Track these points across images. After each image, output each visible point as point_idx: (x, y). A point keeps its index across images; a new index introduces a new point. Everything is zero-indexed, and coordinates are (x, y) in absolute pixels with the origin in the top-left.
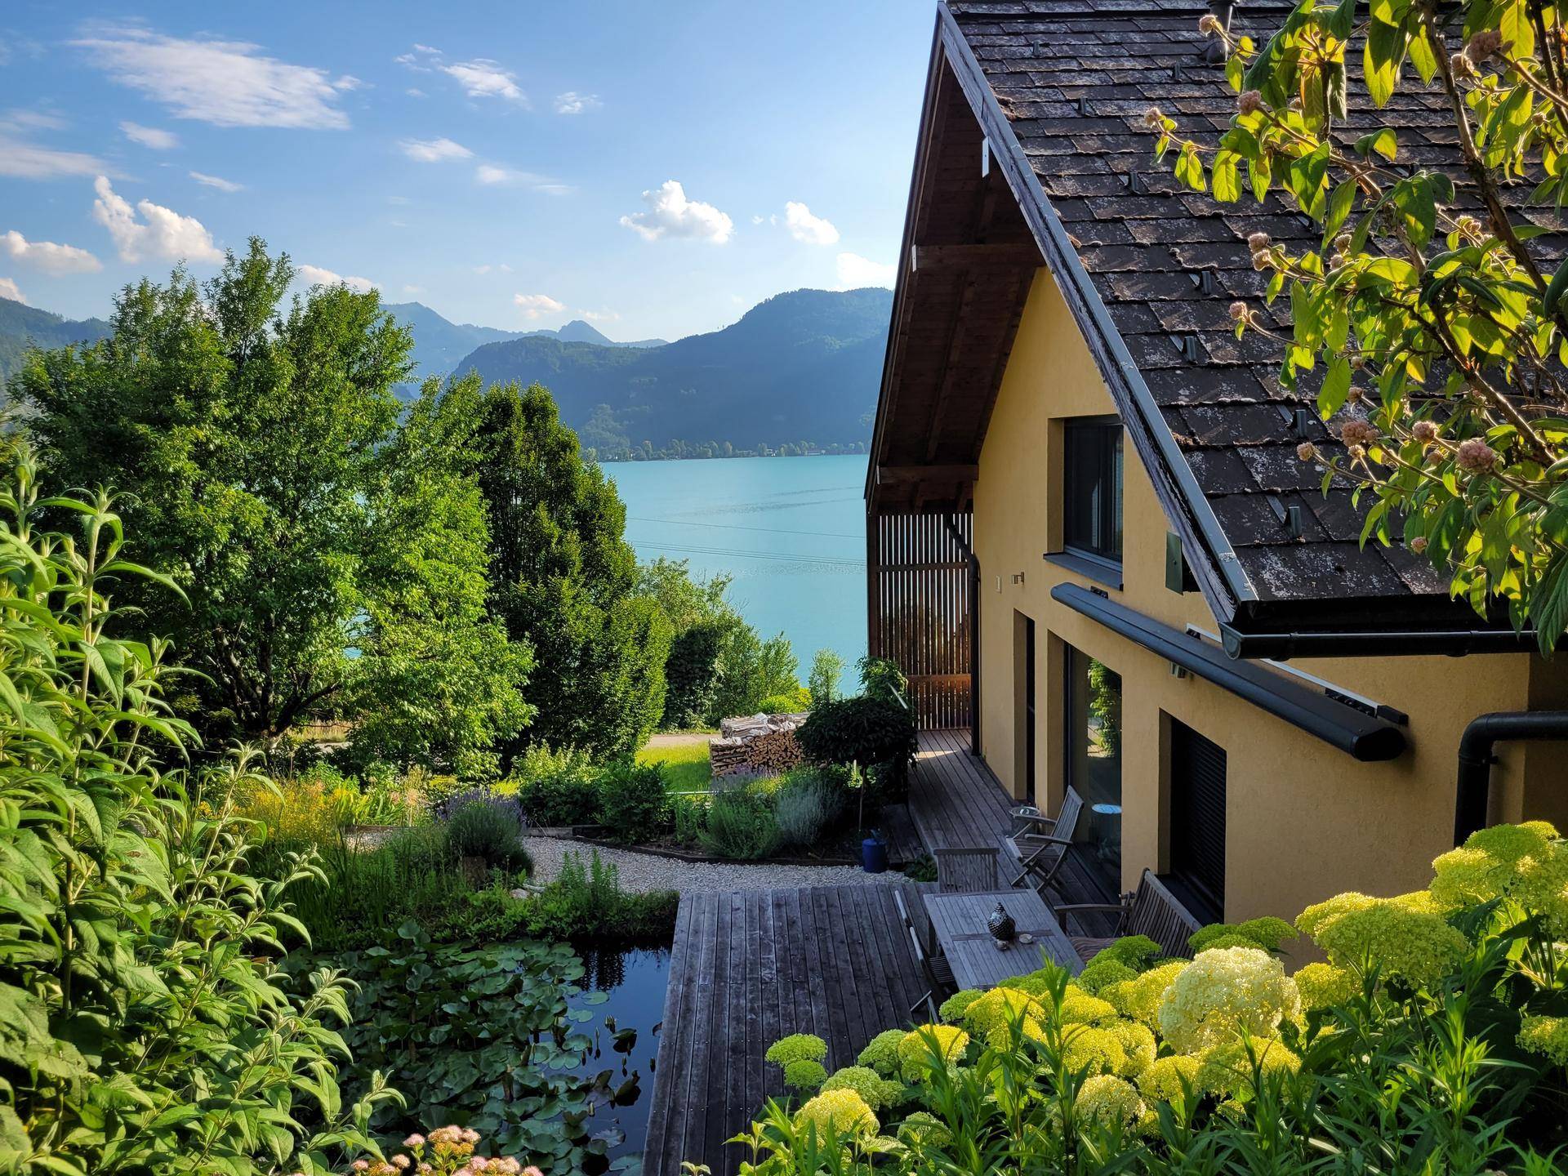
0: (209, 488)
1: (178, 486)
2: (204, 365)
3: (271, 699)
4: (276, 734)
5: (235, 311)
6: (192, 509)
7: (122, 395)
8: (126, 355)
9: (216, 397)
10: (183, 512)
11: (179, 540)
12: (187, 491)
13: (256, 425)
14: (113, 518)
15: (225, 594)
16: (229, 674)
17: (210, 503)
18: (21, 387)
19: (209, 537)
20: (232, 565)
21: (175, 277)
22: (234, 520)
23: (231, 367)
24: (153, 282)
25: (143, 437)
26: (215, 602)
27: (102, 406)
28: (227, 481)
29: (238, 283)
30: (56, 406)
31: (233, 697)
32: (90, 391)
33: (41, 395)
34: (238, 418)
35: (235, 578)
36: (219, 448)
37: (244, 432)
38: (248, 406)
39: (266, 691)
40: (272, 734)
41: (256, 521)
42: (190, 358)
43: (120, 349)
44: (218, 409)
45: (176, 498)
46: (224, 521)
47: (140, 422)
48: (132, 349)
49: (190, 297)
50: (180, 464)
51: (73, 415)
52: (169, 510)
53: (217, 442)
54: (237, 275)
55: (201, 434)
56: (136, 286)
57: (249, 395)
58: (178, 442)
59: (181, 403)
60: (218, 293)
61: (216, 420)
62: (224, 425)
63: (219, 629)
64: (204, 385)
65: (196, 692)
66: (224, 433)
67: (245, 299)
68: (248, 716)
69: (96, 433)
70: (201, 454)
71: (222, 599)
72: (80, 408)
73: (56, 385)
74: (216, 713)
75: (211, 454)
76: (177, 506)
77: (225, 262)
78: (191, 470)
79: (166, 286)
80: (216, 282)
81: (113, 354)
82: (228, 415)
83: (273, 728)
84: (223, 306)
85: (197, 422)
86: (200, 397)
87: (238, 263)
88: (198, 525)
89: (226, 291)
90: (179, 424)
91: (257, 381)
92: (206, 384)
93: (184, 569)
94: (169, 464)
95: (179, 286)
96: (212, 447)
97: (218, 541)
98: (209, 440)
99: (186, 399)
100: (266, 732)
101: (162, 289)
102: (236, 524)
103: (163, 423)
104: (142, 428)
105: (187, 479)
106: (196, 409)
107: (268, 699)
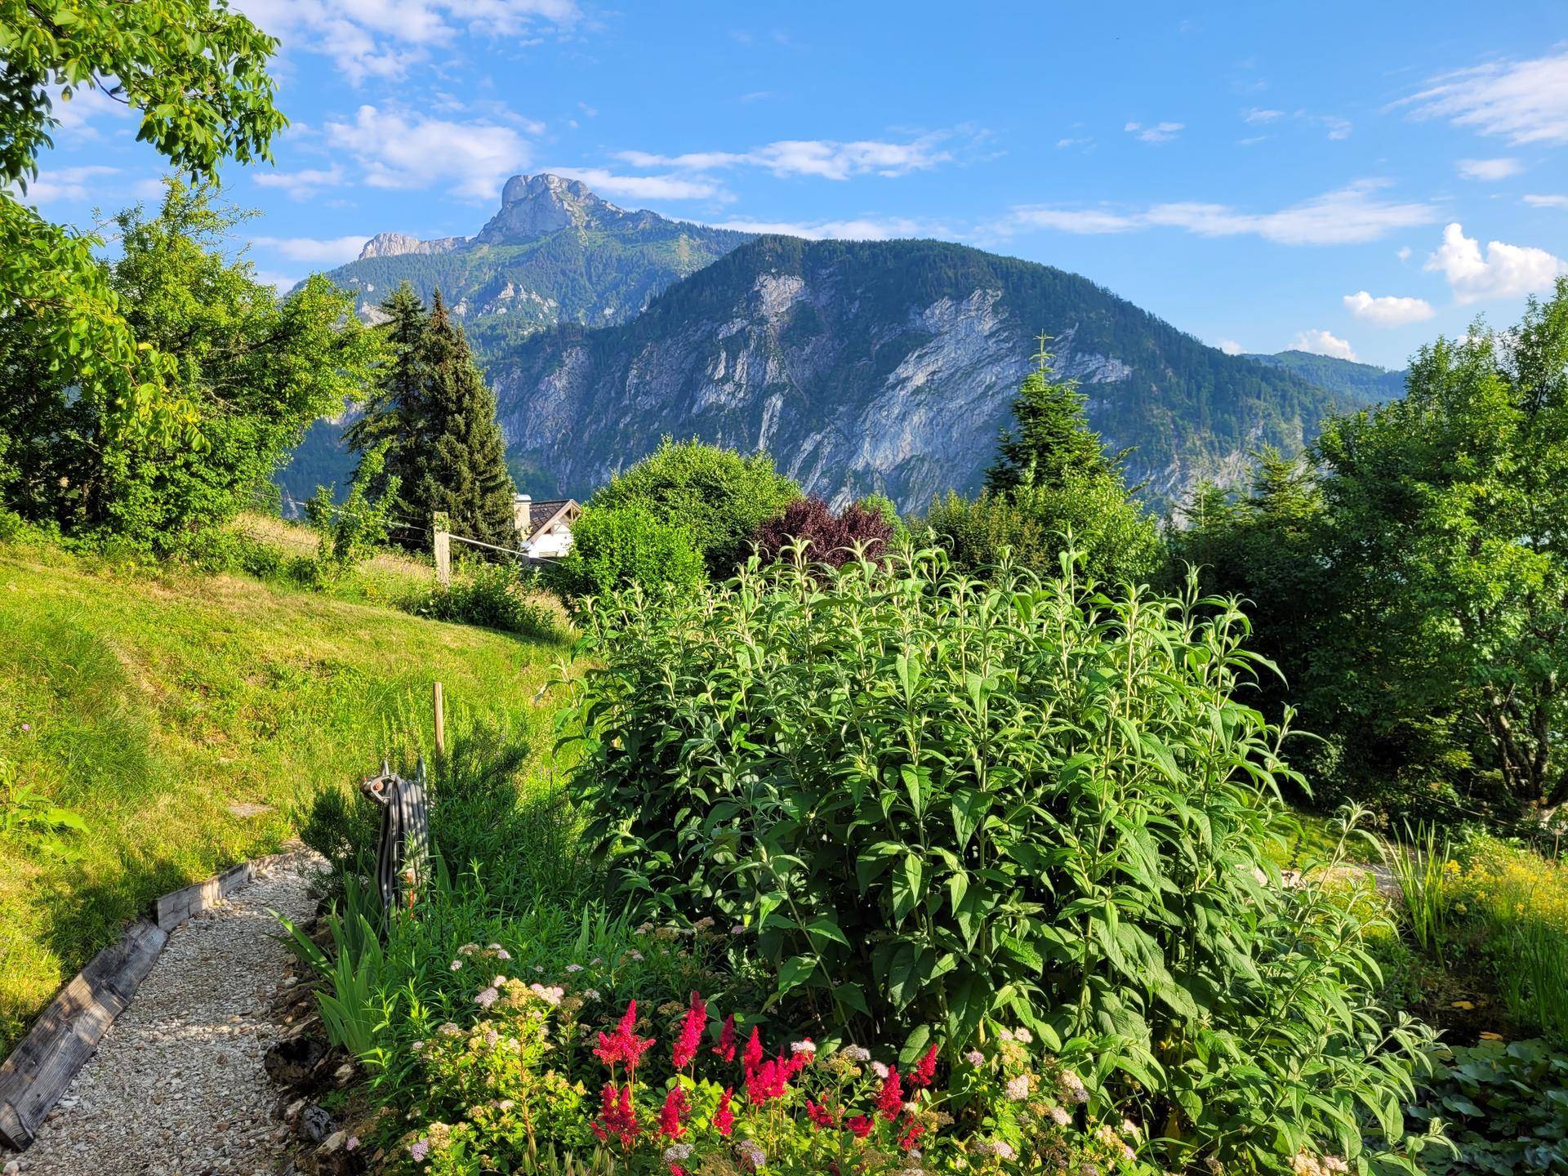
0: (1485, 544)
1: (1453, 541)
2: (1491, 419)
3: (1545, 769)
4: (1549, 806)
5: (1534, 357)
6: (1465, 566)
7: (1408, 454)
8: (1418, 412)
9: (1500, 451)
10: (1456, 568)
11: (1450, 596)
12: (1463, 547)
13: (1544, 477)
14: (1241, 616)
15: (1494, 653)
16: (1497, 734)
17: (1487, 560)
18: (1317, 452)
19: (1482, 594)
20: (1503, 624)
21: (1473, 331)
22: (1510, 577)
23: (1520, 418)
24: (1449, 338)
25: (1422, 494)
26: (1485, 661)
27: (1387, 465)
28: (1507, 535)
29: (1540, 329)
30: (1346, 468)
31: (1503, 760)
32: (1378, 452)
33: (1334, 458)
34: (1524, 471)
35: (1506, 637)
36: (1501, 502)
37: (1531, 485)
38: (1538, 456)
39: (1541, 759)
40: (1542, 807)
41: (1535, 580)
42: (1478, 413)
43: (1410, 407)
44: (1502, 463)
45: (1450, 553)
46: (1499, 579)
47: (1419, 480)
48: (1423, 408)
49: (1486, 349)
50: (1456, 521)
51: (1360, 476)
52: (1441, 567)
53: (1499, 496)
54: (1536, 321)
55: (1482, 490)
56: (1432, 346)
57: (1539, 446)
58: (1456, 500)
59: (1464, 460)
60: (1516, 342)
61: (1499, 474)
62: (1507, 479)
63: (1491, 688)
64: (1489, 439)
65: (1468, 749)
66: (1507, 486)
67: (1544, 344)
68: (1518, 783)
69: (1379, 492)
70: (1481, 510)
71: (1490, 657)
72: (1367, 468)
73: (1348, 448)
74: (1488, 774)
75: (1492, 509)
76: (1450, 562)
77: (1527, 308)
78: (1468, 526)
79: (1463, 340)
80: (1514, 331)
81: (1405, 413)
82: (1513, 468)
83: (1544, 800)
84: (1520, 354)
85: (1478, 478)
86: (1483, 453)
87: (1540, 308)
88: (1471, 582)
89: (1525, 338)
90: (1459, 481)
91: (1549, 430)
92: (1491, 438)
93: (1453, 624)
94: (1445, 521)
95: (1476, 340)
96: (1492, 502)
97: (1490, 598)
98: (1489, 495)
99: (1469, 455)
100: (1534, 802)
101: (1458, 345)
102: (1512, 582)
103: (1443, 480)
104: (1420, 486)
105: (1463, 535)
106: (1479, 465)
107: (1541, 768)
